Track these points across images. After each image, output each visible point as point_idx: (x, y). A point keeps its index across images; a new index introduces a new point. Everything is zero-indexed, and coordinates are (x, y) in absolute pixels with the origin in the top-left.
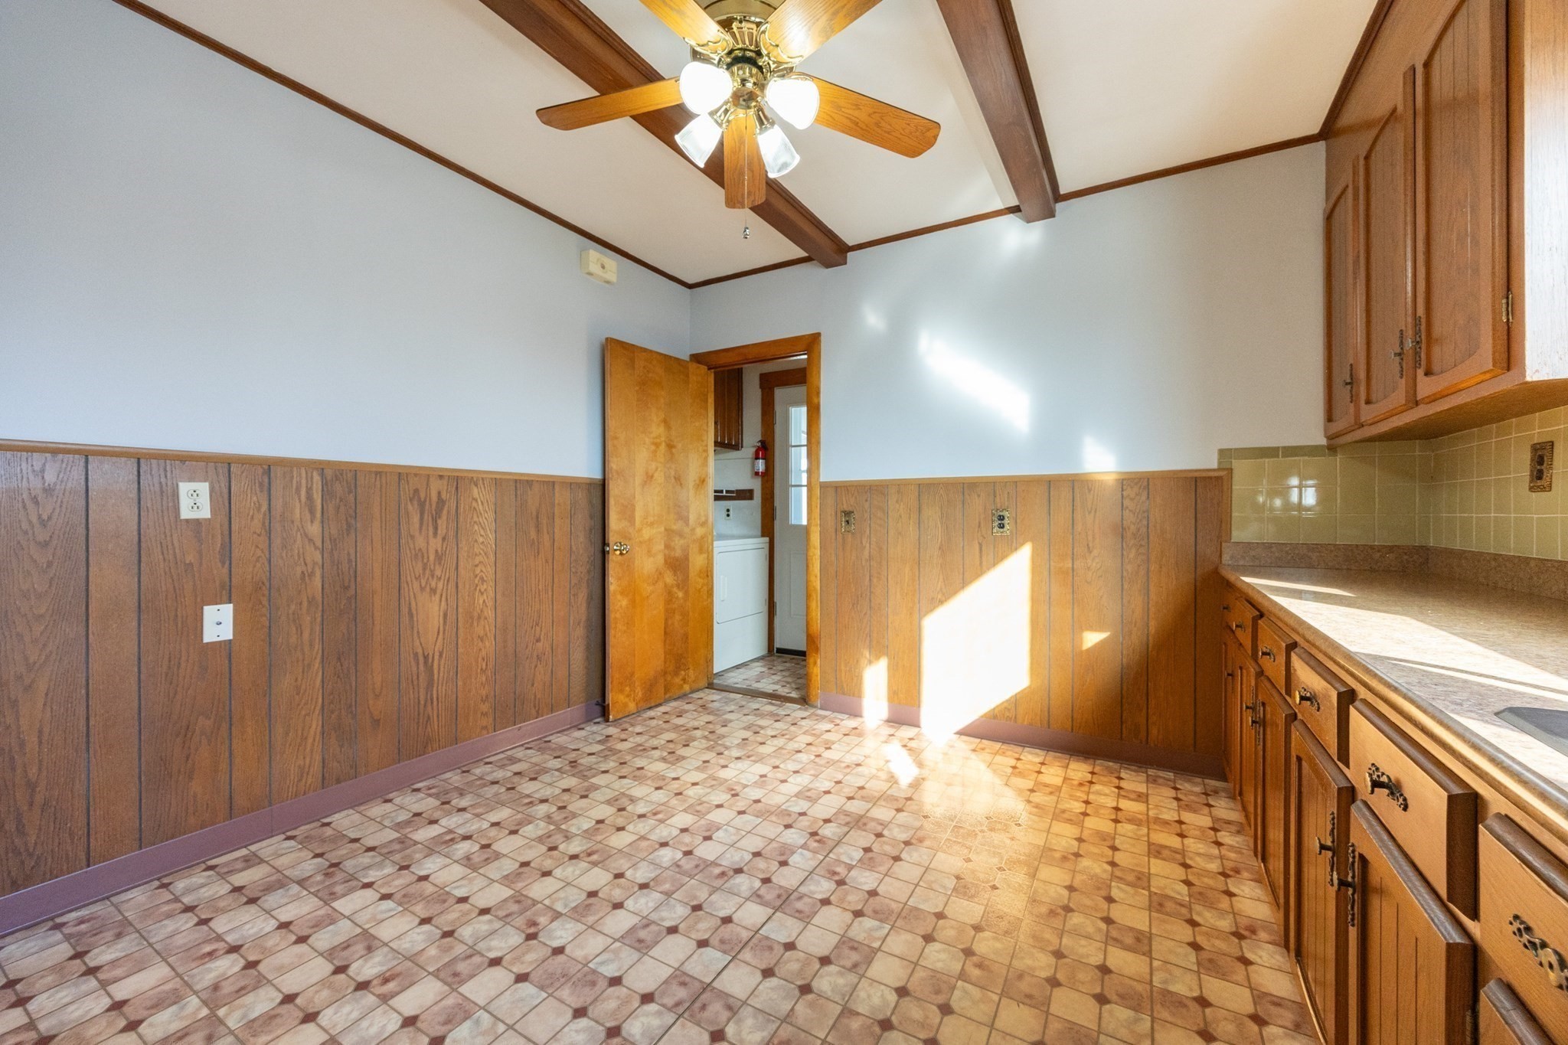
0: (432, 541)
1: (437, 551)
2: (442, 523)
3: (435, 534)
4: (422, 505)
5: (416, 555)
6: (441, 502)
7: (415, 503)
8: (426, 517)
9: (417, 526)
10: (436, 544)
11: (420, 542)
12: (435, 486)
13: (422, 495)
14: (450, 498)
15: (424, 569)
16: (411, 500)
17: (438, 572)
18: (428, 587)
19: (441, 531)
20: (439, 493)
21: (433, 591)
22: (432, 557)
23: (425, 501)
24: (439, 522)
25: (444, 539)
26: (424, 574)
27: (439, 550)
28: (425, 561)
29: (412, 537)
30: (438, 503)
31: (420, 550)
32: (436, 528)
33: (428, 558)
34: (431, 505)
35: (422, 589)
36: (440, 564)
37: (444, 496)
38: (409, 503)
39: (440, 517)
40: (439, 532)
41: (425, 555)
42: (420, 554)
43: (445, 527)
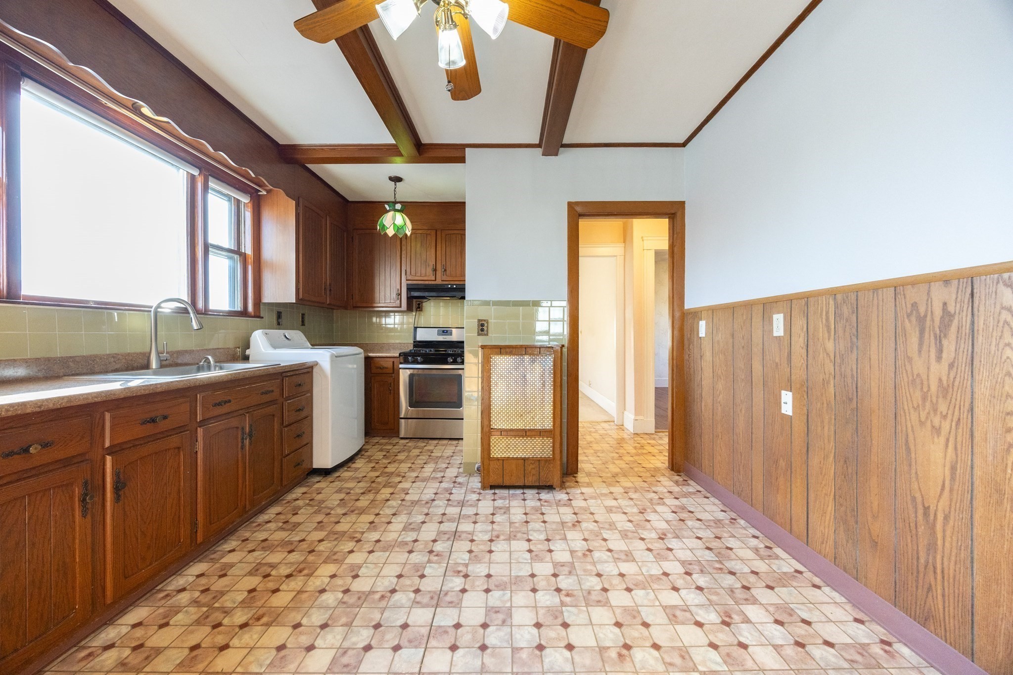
0: (934, 366)
1: (940, 380)
2: (949, 346)
3: (939, 358)
4: (922, 320)
5: (914, 381)
6: (947, 316)
7: (913, 319)
8: (927, 335)
9: (915, 346)
10: (939, 370)
11: (919, 366)
12: (939, 294)
13: (922, 310)
14: (962, 310)
15: (924, 399)
16: (909, 316)
17: (943, 407)
18: (929, 424)
19: (949, 352)
20: (945, 304)
21: (937, 431)
22: (934, 388)
23: (925, 316)
24: (945, 342)
25: (951, 366)
26: (924, 406)
27: (944, 379)
28: (925, 390)
29: (910, 359)
30: (942, 317)
31: (918, 375)
32: (940, 351)
33: (929, 386)
34: (933, 320)
35: (922, 424)
36: (945, 397)
37: (951, 309)
38: (907, 320)
39: (945, 336)
40: (944, 355)
41: (925, 383)
42: (918, 381)
43: (953, 349)
